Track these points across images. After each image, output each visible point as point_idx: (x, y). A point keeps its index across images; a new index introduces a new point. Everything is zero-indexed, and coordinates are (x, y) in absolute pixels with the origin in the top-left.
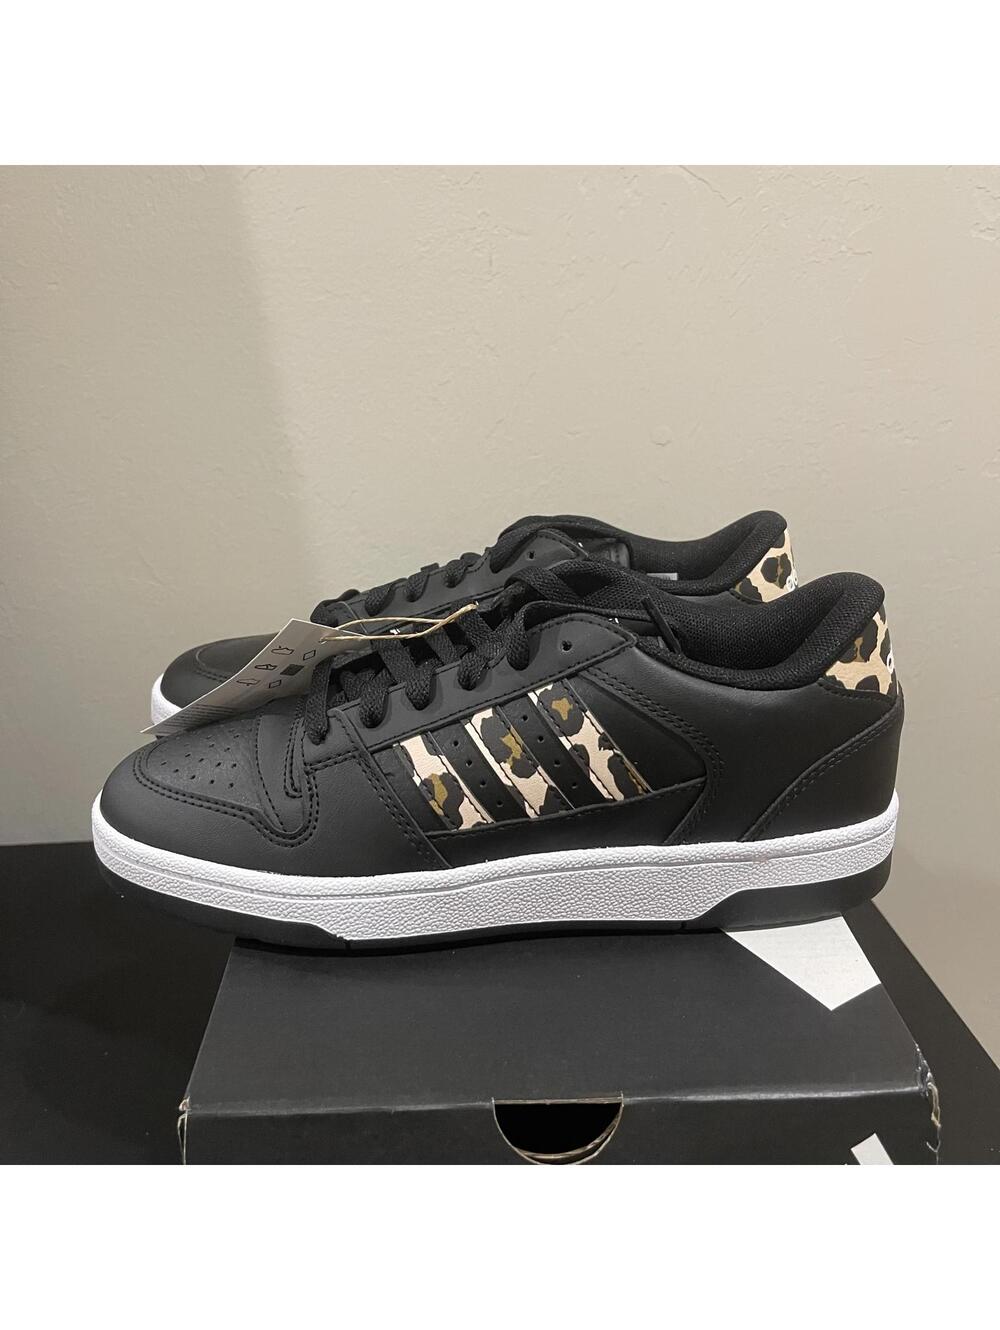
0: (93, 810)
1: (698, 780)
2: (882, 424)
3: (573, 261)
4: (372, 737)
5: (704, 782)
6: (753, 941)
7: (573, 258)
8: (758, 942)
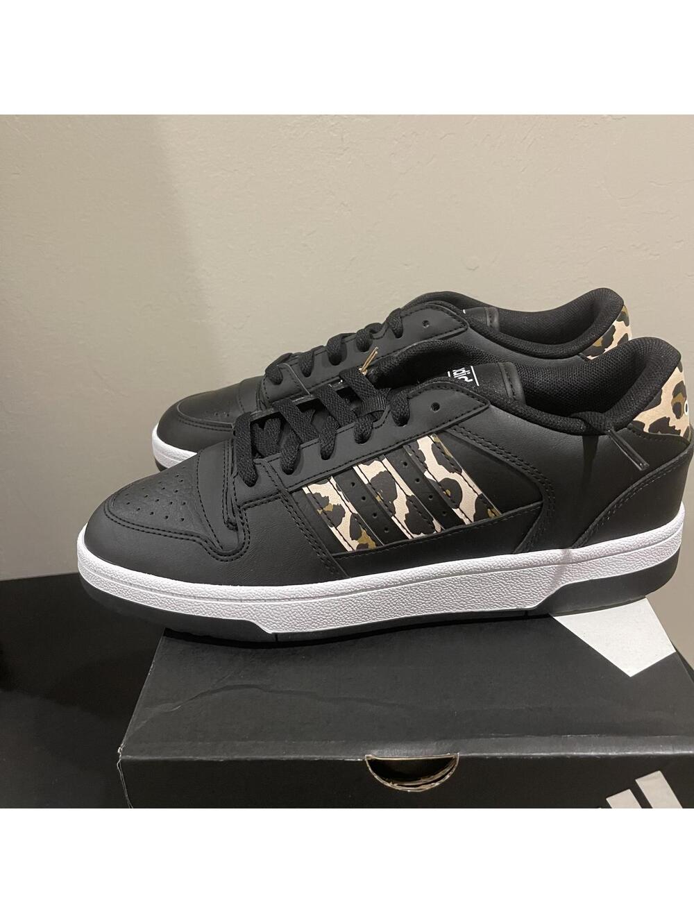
0: (78, 541)
1: (535, 504)
2: (633, 246)
3: (404, 136)
4: (289, 480)
5: (542, 505)
6: (573, 623)
7: (404, 133)
8: (575, 623)
